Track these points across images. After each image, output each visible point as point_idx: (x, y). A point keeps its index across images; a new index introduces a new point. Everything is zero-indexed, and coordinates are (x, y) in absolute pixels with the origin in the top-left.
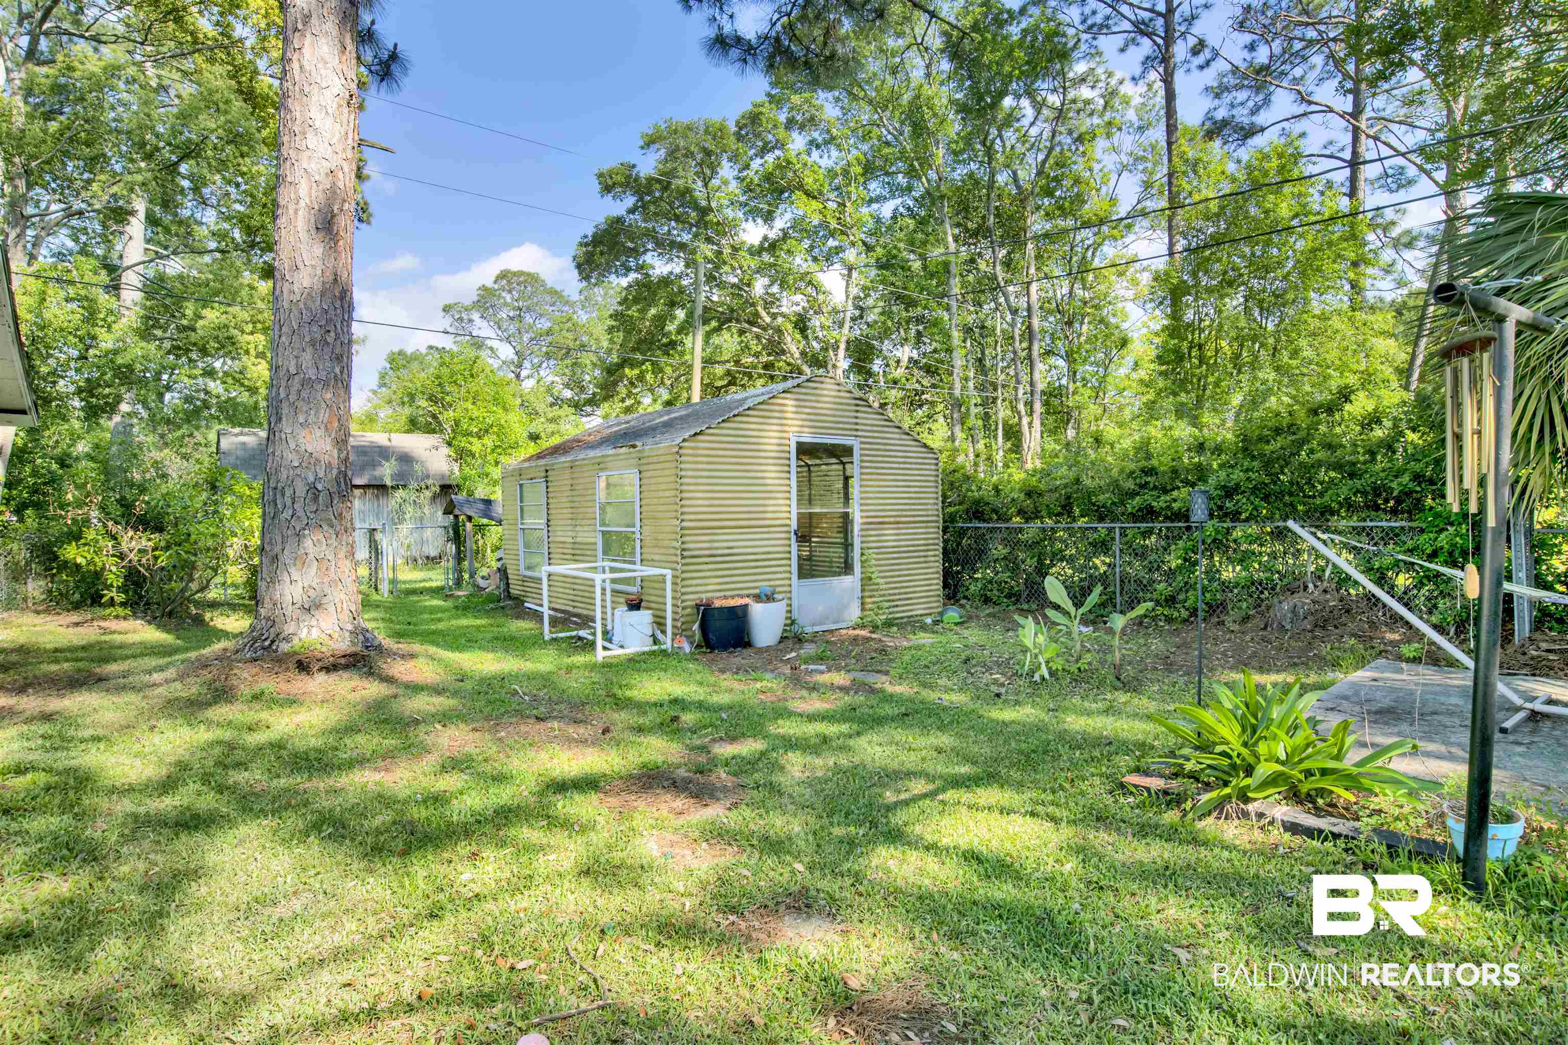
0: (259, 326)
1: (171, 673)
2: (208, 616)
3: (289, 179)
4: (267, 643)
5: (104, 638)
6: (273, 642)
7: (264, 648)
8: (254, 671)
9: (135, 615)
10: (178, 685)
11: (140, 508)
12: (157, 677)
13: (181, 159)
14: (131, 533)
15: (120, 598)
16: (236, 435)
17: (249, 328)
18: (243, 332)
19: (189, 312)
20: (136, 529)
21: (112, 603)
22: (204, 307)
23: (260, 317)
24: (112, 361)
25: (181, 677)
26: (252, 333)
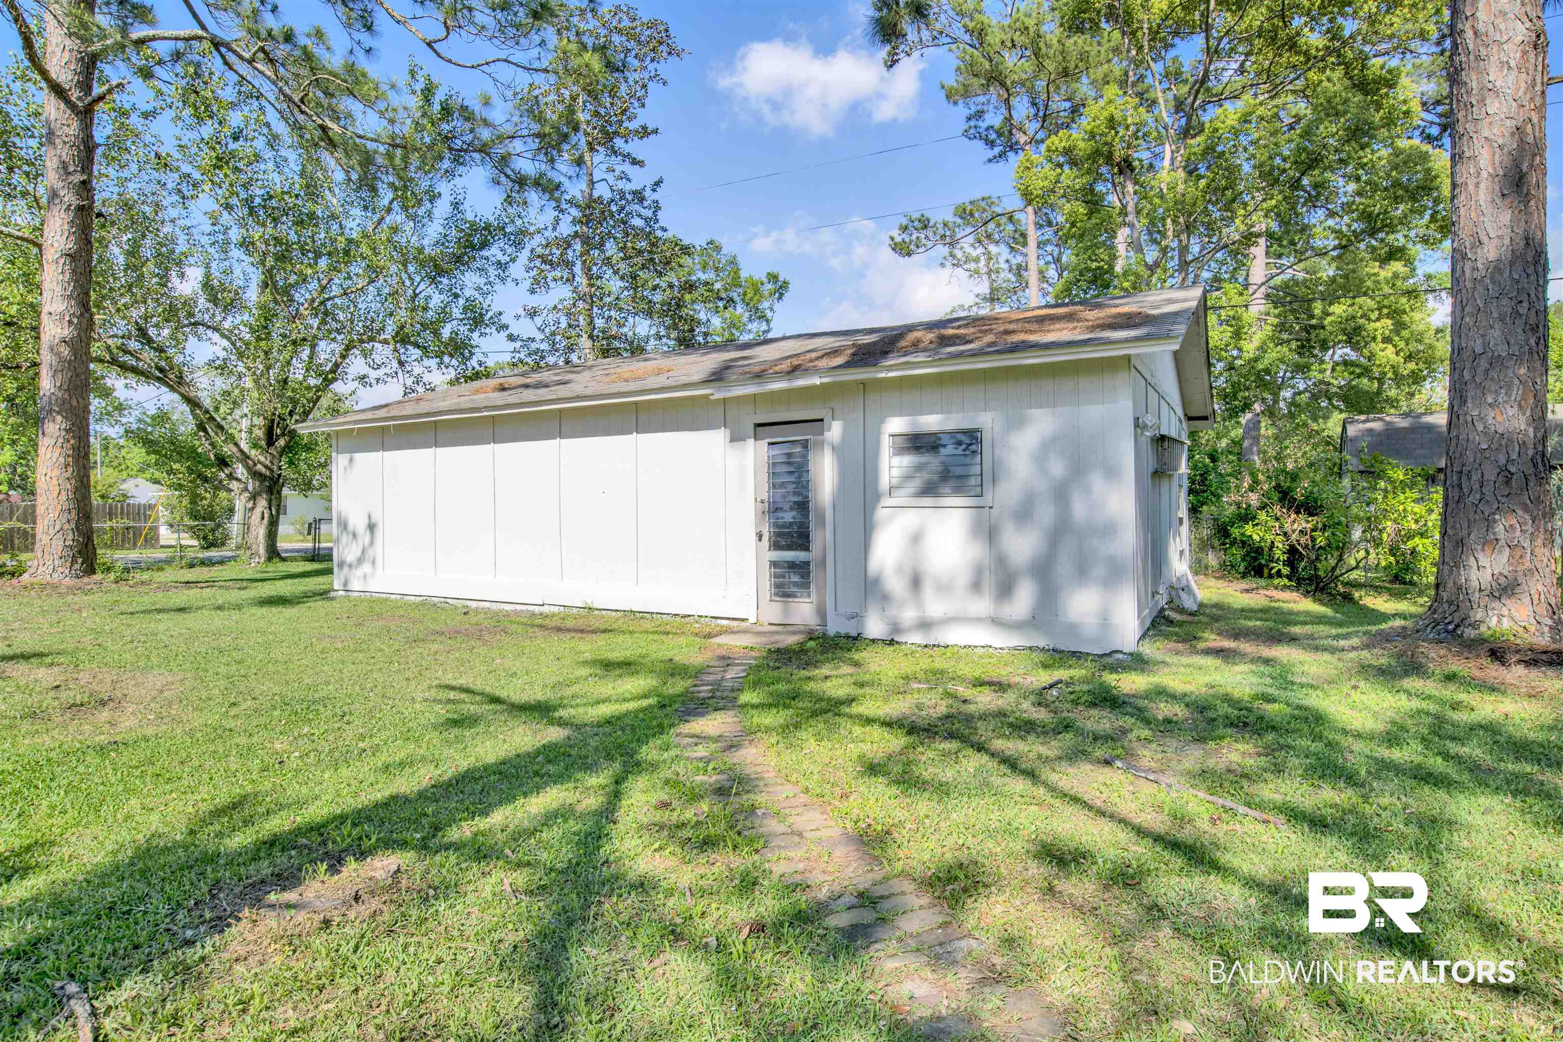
0: (1385, 311)
1: (1355, 641)
2: (1356, 595)
3: (1467, 154)
4: (1451, 627)
5: (1273, 604)
6: (1457, 626)
7: (1447, 631)
8: (1442, 652)
9: (1297, 588)
10: (1365, 654)
11: (1299, 494)
12: (1342, 643)
13: (1303, 174)
14: (1293, 516)
15: (1286, 571)
16: (1364, 422)
17: (1376, 314)
18: (1369, 320)
19: (1317, 312)
20: (1298, 512)
21: (1279, 574)
22: (1331, 304)
23: (1386, 302)
24: (1253, 367)
25: (1367, 646)
26: (1378, 319)
